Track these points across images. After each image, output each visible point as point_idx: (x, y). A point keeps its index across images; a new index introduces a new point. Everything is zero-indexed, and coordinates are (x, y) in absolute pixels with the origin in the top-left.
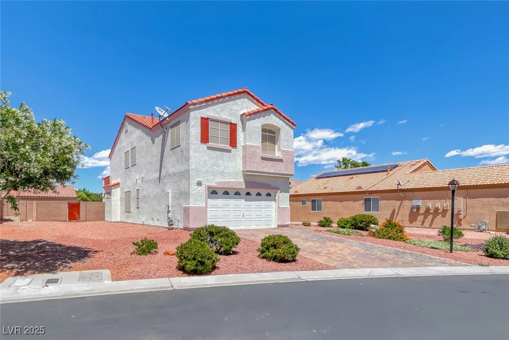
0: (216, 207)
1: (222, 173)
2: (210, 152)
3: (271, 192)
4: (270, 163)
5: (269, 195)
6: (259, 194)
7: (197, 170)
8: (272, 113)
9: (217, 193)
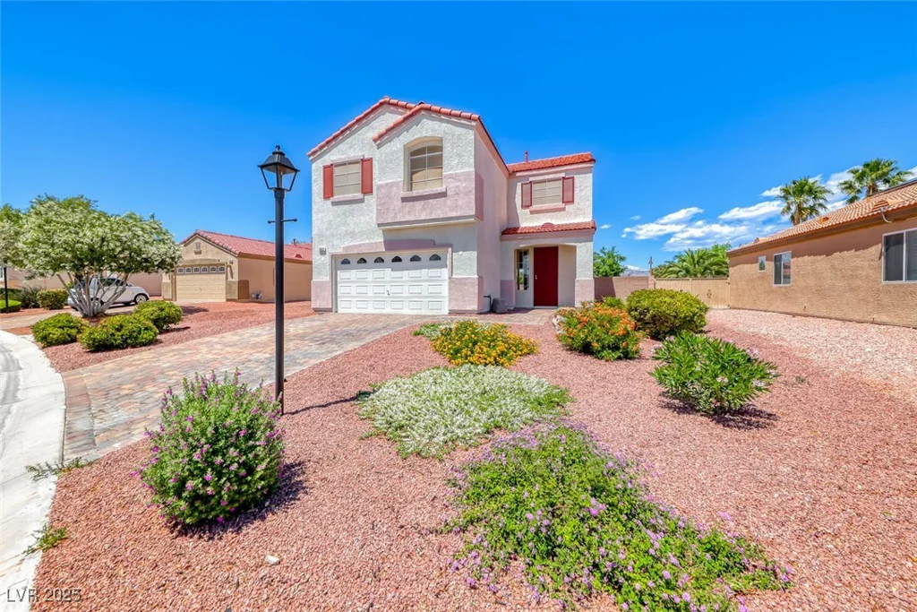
0: (349, 281)
1: (353, 235)
2: (335, 208)
3: (438, 252)
4: (419, 204)
5: (436, 258)
6: (415, 259)
7: (321, 235)
8: (424, 117)
9: (349, 263)
